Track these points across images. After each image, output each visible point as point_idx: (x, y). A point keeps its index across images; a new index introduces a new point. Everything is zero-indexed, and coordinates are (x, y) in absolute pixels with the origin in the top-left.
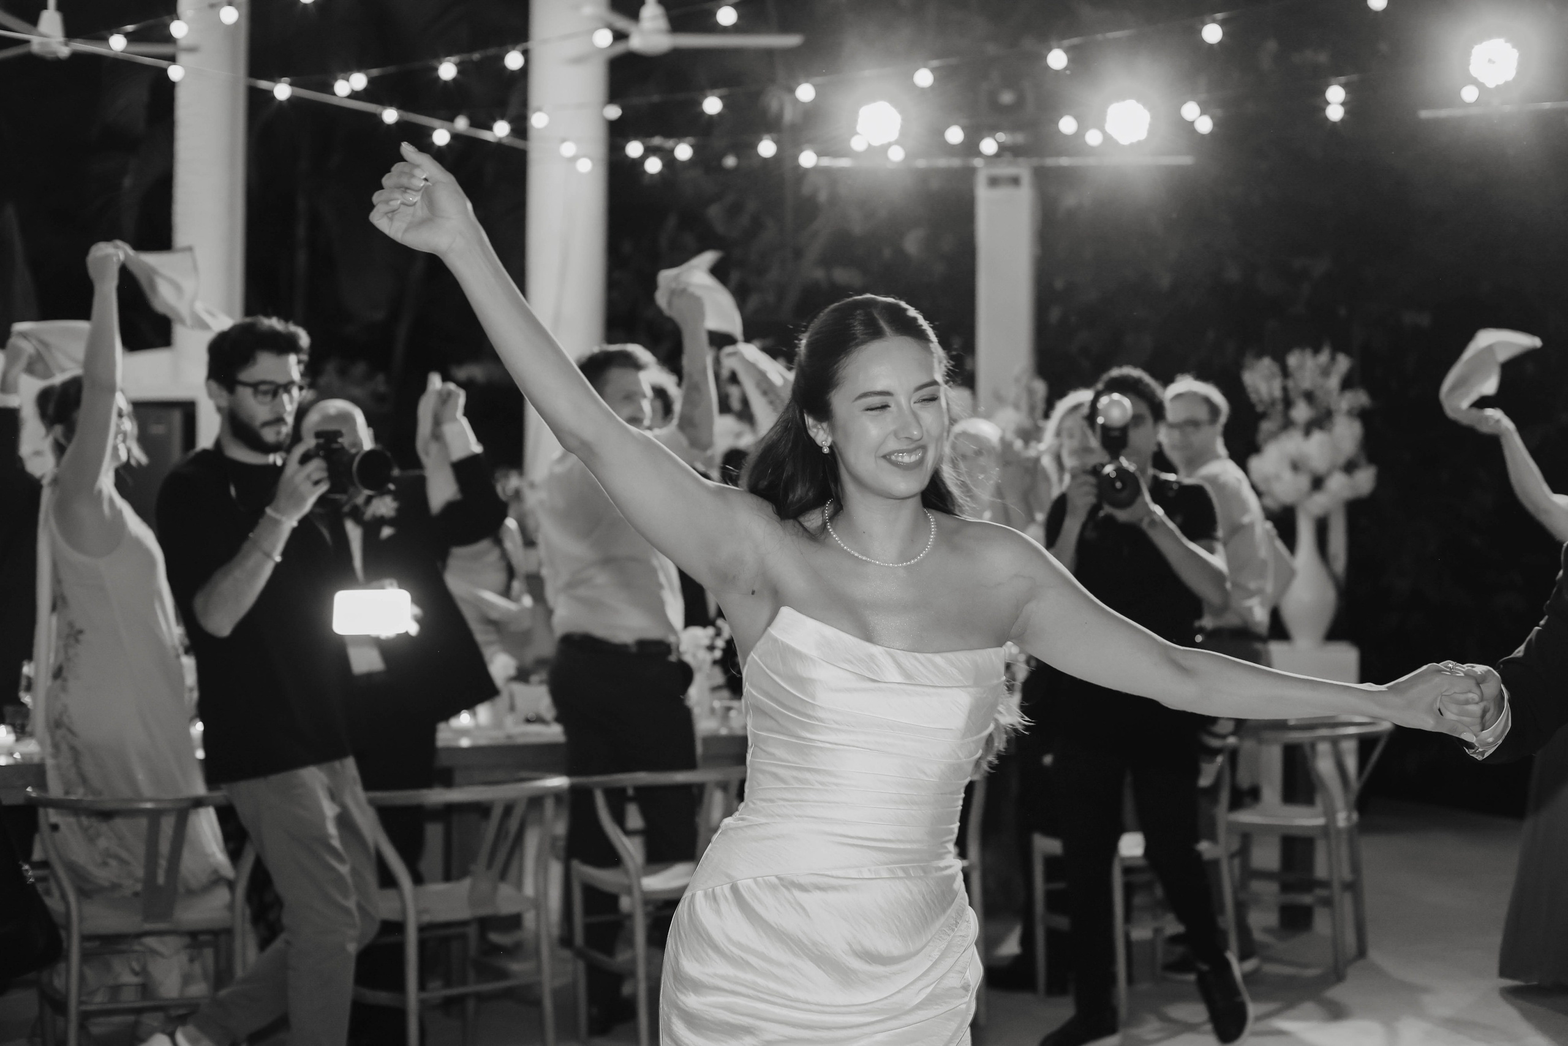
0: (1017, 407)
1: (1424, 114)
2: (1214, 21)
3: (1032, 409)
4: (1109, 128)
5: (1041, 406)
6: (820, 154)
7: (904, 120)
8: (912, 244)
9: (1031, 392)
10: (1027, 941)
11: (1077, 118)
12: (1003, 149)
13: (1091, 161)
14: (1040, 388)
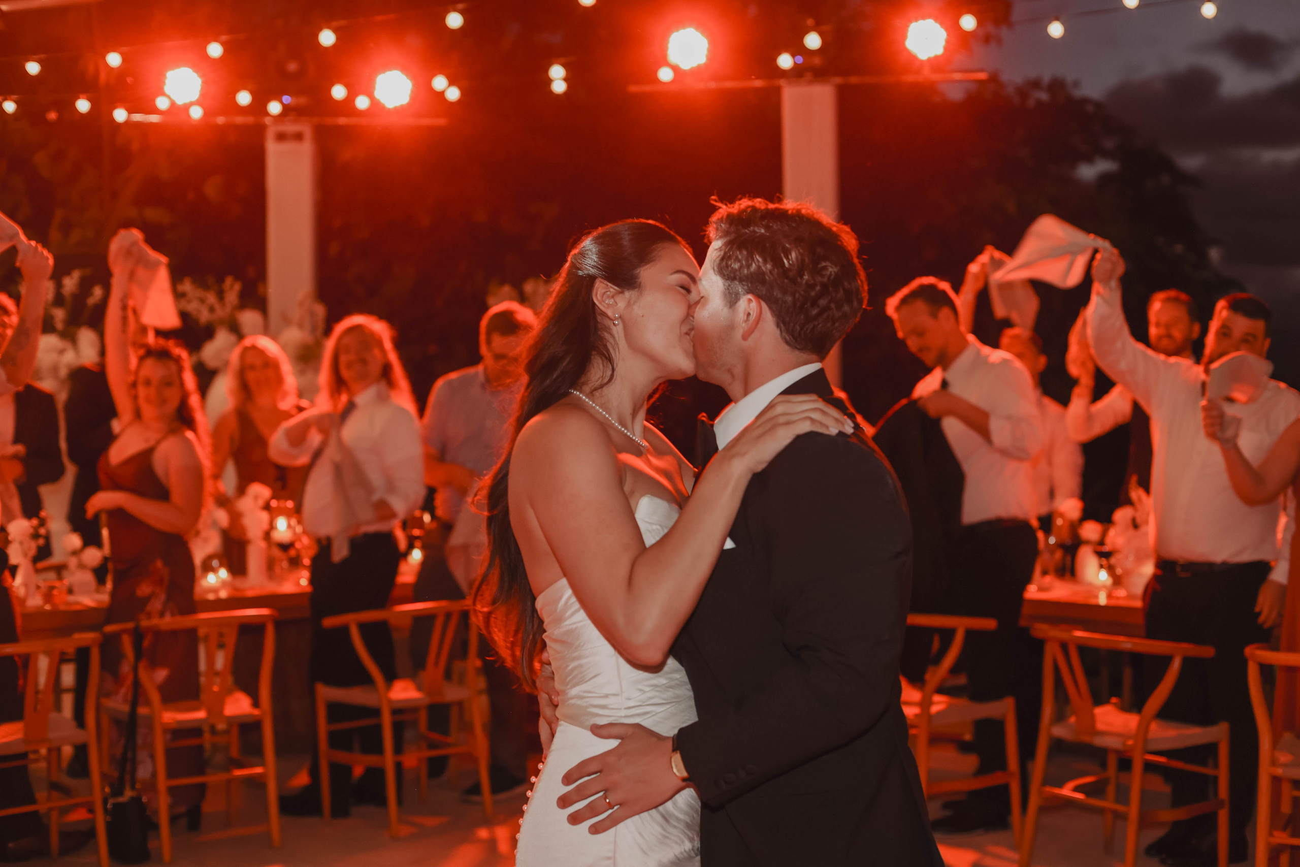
0: (301, 326)
1: (633, 89)
2: (456, 10)
3: (314, 329)
4: (378, 94)
5: (321, 326)
6: (130, 111)
7: (205, 83)
8: (212, 189)
9: (312, 314)
10: (314, 773)
11: (347, 86)
12: (286, 109)
13: (363, 121)
14: (320, 310)
